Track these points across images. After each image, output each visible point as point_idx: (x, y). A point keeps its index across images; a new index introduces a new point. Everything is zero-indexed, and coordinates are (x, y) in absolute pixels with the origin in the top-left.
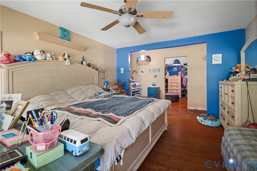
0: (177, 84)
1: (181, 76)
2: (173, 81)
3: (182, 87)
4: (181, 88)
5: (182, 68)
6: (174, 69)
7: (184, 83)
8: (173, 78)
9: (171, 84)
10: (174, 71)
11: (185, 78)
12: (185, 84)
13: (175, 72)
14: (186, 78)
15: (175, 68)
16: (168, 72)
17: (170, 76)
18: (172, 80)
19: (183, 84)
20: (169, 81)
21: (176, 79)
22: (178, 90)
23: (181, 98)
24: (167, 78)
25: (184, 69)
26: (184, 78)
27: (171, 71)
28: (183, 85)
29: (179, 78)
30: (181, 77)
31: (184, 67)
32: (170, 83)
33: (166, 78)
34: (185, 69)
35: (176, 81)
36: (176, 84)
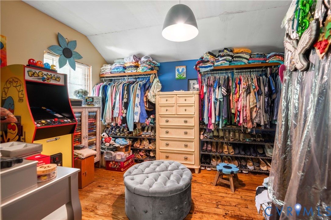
0: (186, 122)
1: (198, 92)
2: (172, 111)
3: (201, 130)
4: (200, 134)
5: (201, 65)
6: (177, 73)
7: (210, 116)
8: (172, 101)
9: (167, 121)
10: (177, 77)
11: (213, 100)
12: (213, 121)
13: (180, 80)
14: (216, 99)
15: (181, 68)
16: (157, 80)
17: (161, 93)
18: (168, 108)
19: (206, 121)
20: (159, 111)
21: (181, 101)
22: (188, 144)
23: (200, 172)
24: (152, 100)
25: (209, 69)
26: (209, 101)
27: (167, 77)
28: (207, 125)
29: (192, 98)
30: (200, 95)
31: (208, 61)
32: (162, 116)
33: (149, 98)
34: (212, 68)
35: (182, 111)
36: (180, 122)
